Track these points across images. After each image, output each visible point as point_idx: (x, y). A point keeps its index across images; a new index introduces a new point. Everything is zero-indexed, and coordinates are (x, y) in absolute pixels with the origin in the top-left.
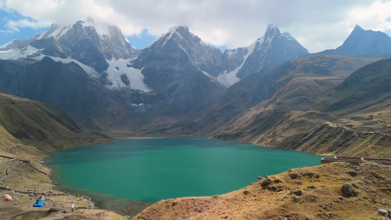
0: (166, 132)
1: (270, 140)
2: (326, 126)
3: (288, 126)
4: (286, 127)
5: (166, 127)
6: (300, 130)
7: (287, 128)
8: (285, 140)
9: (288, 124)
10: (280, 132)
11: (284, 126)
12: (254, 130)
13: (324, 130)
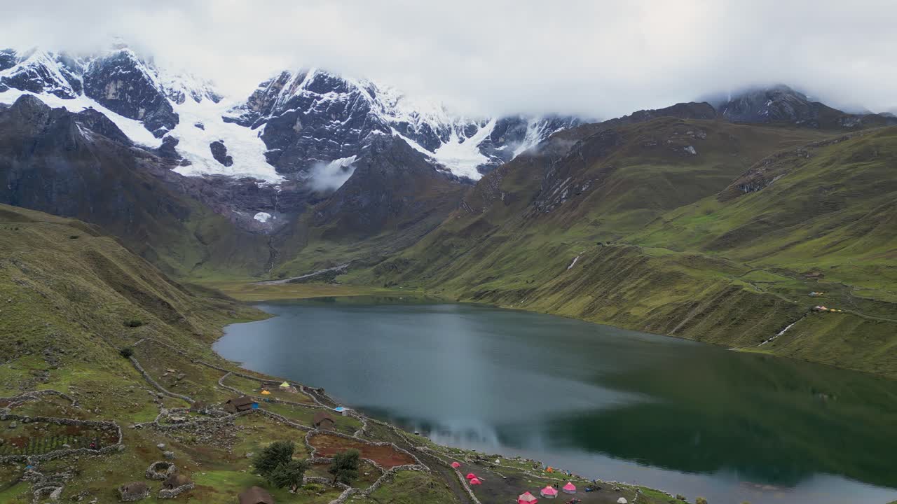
0: (337, 278)
1: (612, 311)
2: (737, 289)
3: (647, 282)
4: (644, 284)
5: (333, 269)
6: (677, 292)
7: (646, 288)
8: (649, 314)
9: (646, 279)
10: (631, 296)
11: (637, 282)
12: (562, 286)
13: (736, 298)
